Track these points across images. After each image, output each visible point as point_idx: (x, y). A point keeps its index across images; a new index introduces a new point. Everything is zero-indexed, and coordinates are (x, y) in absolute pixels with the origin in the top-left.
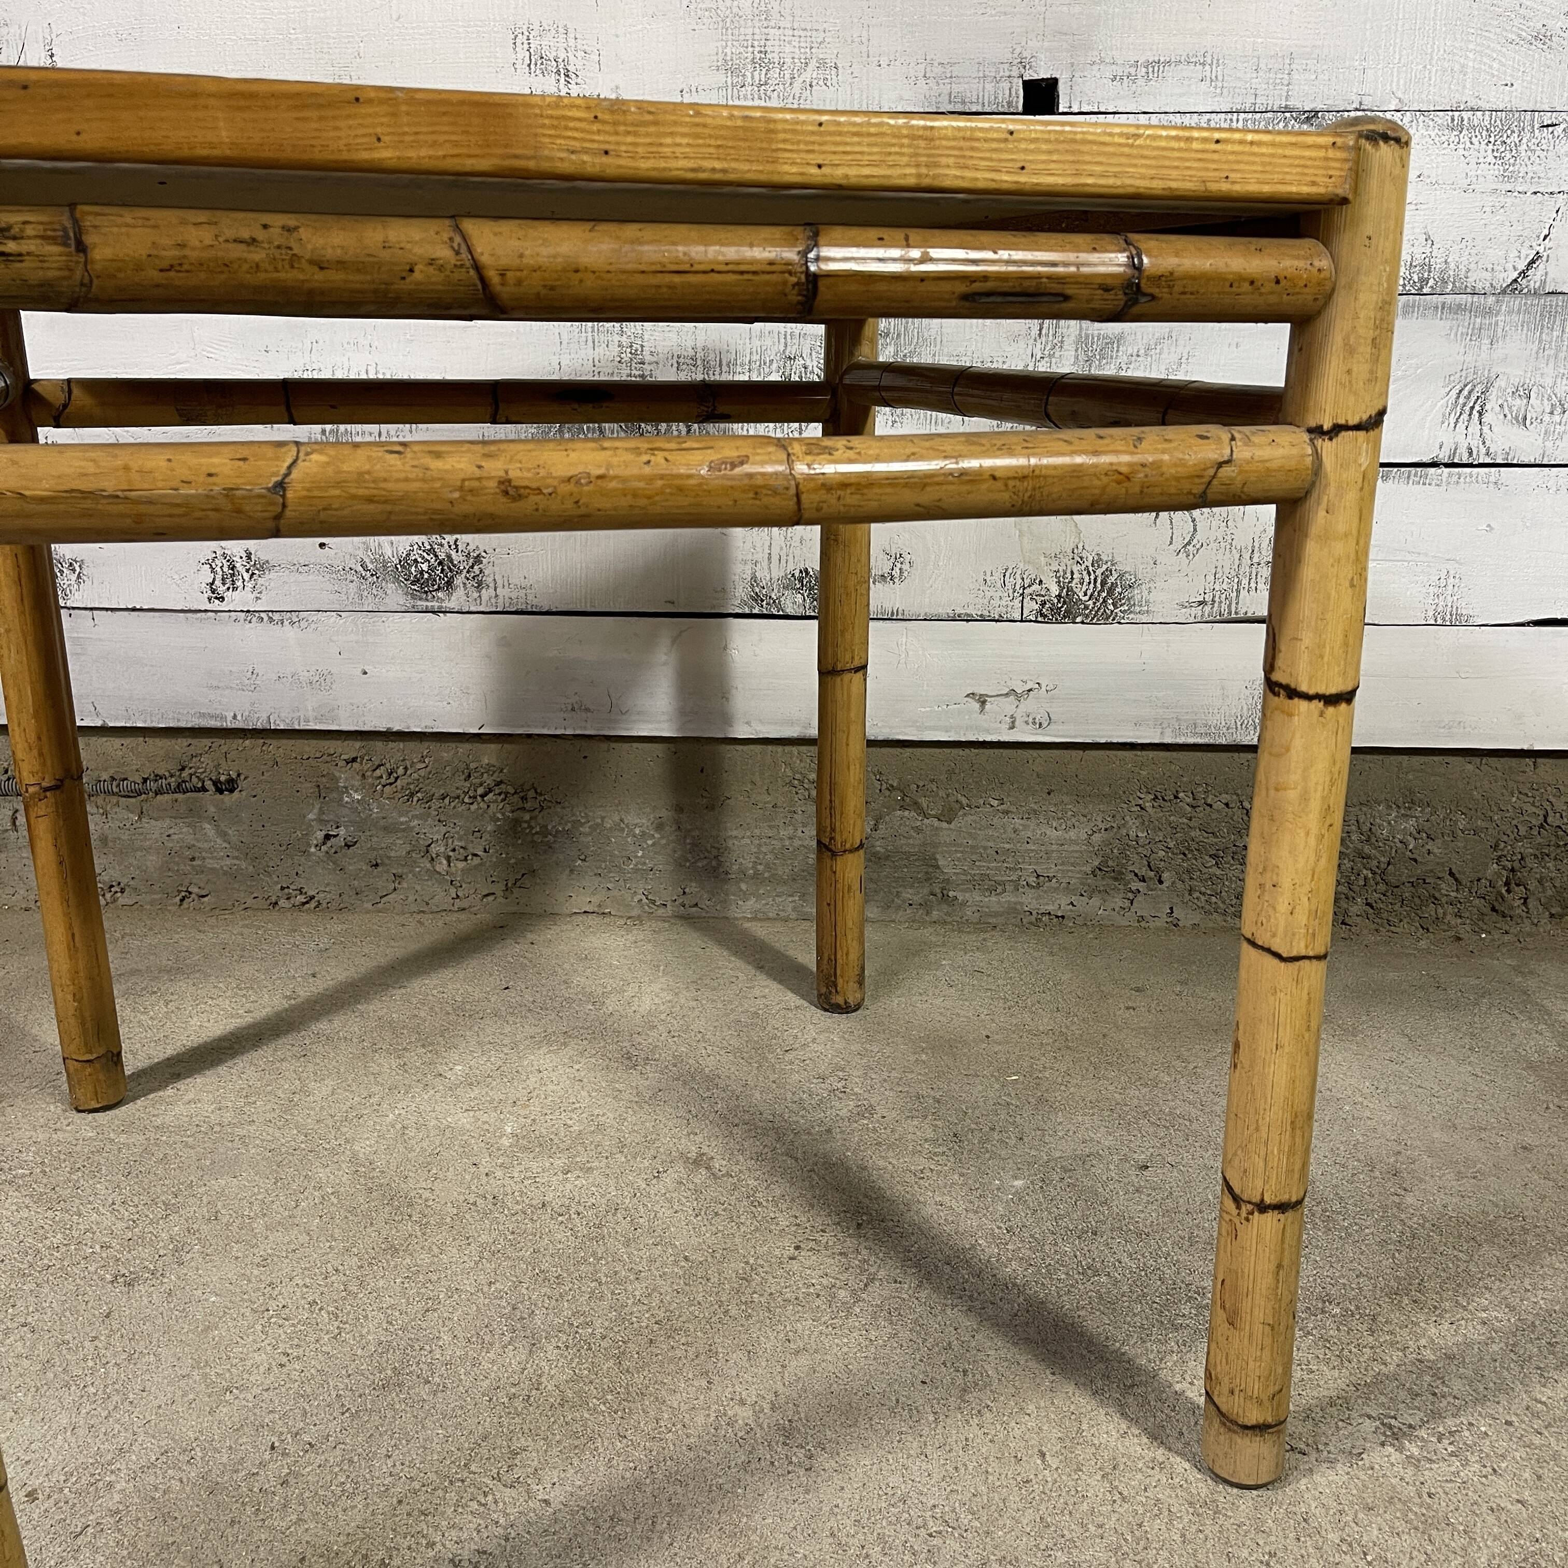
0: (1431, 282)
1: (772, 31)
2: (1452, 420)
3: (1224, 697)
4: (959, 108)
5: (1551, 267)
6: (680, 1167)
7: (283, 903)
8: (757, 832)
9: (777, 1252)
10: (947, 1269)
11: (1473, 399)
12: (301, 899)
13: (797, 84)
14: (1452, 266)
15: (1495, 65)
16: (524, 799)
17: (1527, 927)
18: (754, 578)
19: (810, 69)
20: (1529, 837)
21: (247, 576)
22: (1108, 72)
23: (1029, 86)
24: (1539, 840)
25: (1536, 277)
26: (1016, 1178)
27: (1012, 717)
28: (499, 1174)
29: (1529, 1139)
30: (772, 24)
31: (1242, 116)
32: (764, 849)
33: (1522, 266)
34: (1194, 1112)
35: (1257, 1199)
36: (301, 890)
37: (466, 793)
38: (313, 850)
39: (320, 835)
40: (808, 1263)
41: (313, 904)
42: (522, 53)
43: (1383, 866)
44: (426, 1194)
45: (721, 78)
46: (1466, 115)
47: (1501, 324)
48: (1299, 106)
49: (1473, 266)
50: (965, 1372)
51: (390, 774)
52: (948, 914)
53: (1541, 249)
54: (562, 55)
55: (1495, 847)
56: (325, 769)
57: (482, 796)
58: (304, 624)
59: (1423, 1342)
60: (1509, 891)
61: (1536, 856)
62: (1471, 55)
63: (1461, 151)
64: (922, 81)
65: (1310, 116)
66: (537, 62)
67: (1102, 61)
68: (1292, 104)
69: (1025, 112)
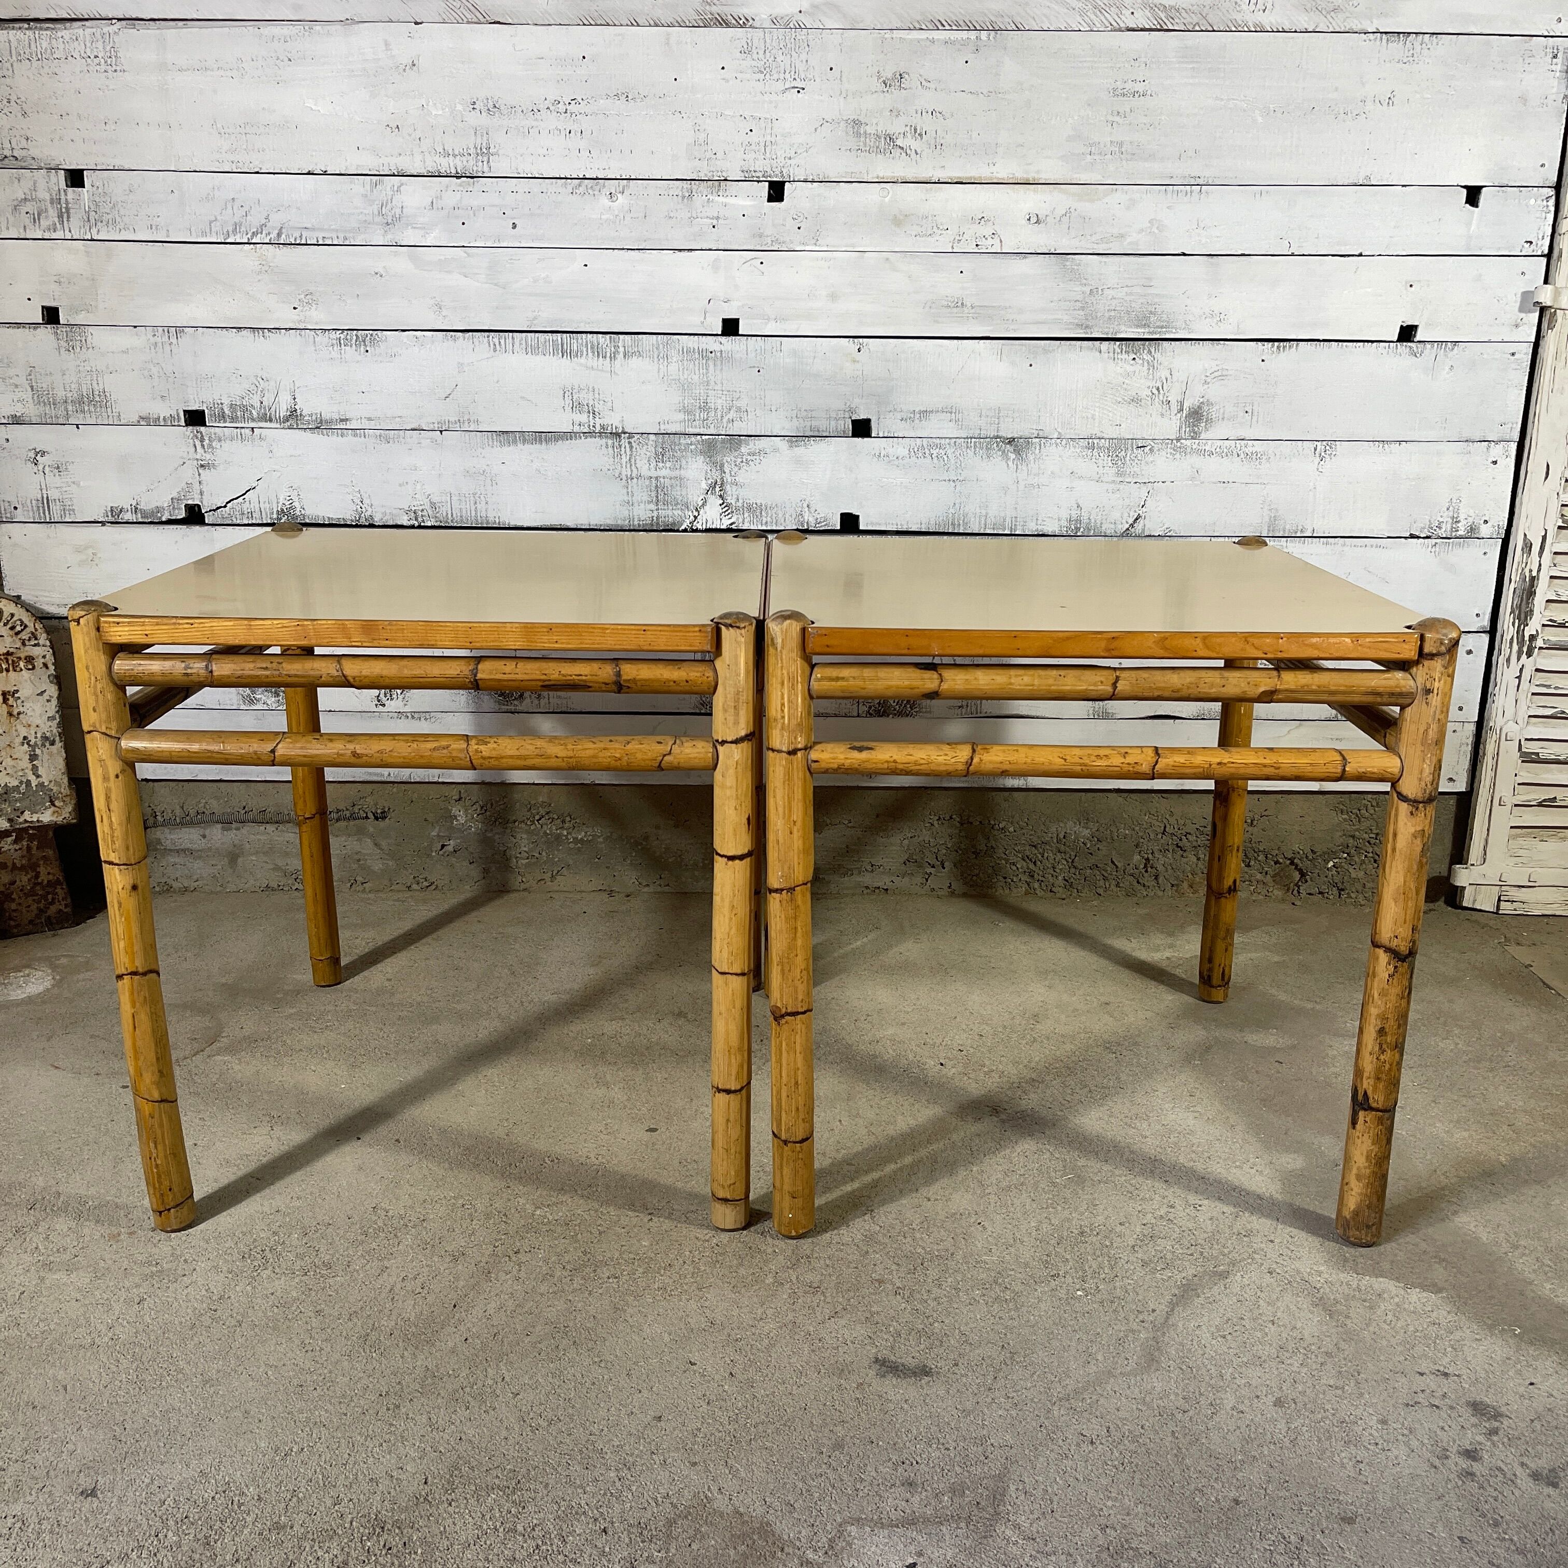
0: (1082, 530)
1: (710, 392)
4: (816, 434)
5: (1147, 522)
7: (415, 886)
12: (426, 884)
13: (725, 420)
14: (1093, 521)
16: (563, 822)
17: (1157, 892)
19: (732, 412)
20: (1156, 839)
21: (399, 692)
22: (899, 416)
23: (854, 422)
24: (1162, 841)
25: (1139, 527)
30: (711, 387)
31: (973, 440)
33: (1131, 521)
36: (425, 879)
37: (528, 819)
38: (434, 854)
39: (438, 845)
41: (433, 887)
42: (568, 401)
45: (681, 416)
46: (1096, 441)
48: (1004, 435)
49: (1104, 521)
51: (482, 808)
53: (1141, 512)
54: (591, 403)
55: (1137, 846)
56: (442, 805)
57: (538, 821)
58: (433, 720)
60: (1146, 871)
61: (1160, 851)
62: (1096, 410)
63: (1094, 460)
64: (795, 420)
65: (1011, 441)
66: (577, 406)
67: (895, 410)
68: (1000, 434)
69: (852, 437)
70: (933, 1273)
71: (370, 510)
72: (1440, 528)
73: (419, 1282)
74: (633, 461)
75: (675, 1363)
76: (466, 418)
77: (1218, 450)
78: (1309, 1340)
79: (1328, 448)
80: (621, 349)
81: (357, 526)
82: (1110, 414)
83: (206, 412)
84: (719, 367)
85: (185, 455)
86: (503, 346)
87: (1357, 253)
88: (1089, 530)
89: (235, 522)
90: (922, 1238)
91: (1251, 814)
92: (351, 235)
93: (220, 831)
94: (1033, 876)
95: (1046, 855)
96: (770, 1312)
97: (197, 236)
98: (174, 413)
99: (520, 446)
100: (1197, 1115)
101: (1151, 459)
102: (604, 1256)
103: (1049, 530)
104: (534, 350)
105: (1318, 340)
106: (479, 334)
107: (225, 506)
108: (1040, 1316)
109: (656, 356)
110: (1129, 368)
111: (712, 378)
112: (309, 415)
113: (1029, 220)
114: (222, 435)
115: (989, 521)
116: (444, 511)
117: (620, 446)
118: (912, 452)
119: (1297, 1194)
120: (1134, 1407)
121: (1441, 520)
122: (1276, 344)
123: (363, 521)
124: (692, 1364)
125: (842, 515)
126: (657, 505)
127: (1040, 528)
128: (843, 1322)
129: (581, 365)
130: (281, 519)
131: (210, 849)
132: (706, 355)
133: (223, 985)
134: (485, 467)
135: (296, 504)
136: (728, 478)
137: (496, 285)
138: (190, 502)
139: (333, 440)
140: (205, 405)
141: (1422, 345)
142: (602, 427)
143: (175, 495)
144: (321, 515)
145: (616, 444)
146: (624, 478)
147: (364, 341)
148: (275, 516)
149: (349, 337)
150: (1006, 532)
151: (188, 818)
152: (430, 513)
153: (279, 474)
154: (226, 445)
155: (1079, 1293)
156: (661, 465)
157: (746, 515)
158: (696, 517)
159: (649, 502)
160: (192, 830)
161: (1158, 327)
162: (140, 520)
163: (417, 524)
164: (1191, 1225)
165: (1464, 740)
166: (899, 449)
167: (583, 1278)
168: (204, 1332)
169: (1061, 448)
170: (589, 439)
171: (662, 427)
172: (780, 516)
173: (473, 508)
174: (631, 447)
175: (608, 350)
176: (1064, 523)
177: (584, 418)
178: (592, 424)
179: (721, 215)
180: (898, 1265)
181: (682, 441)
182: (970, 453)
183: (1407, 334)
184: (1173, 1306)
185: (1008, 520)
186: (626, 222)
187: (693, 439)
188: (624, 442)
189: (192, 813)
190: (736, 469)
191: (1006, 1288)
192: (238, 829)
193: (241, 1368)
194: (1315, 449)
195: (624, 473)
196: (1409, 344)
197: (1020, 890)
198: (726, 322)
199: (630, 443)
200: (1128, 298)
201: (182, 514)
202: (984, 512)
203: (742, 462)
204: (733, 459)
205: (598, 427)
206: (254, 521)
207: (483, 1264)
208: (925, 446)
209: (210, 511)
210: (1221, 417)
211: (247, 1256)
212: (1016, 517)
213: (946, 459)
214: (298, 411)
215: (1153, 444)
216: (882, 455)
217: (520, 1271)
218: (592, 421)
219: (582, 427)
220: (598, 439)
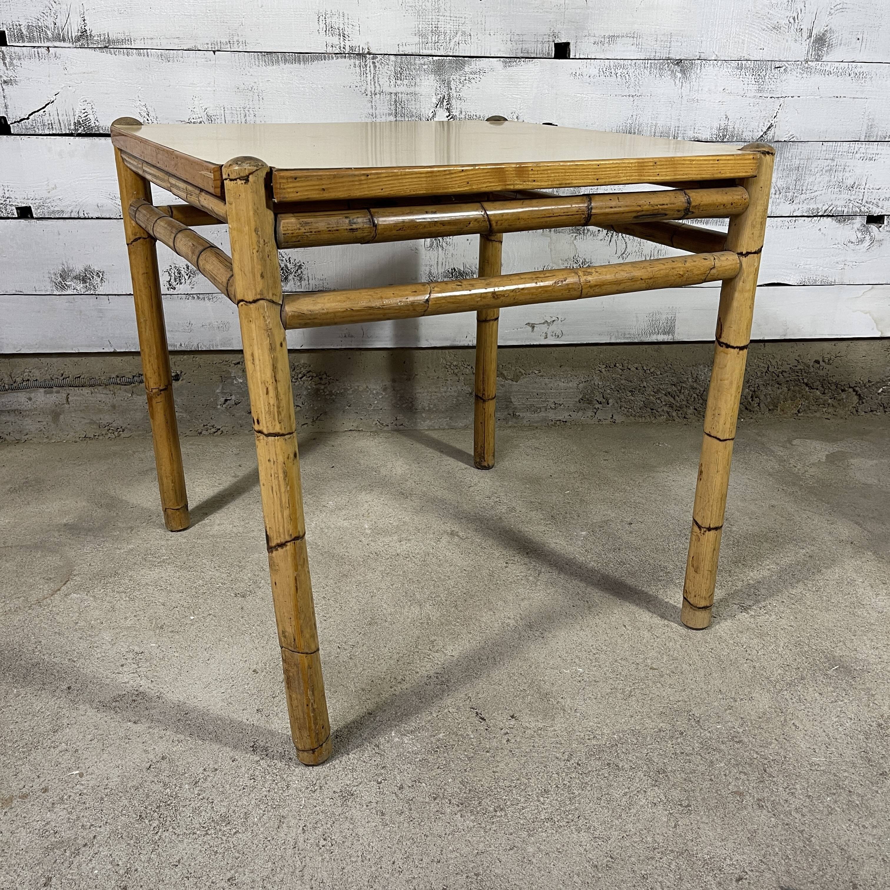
0: (728, 136)
1: (440, 18)
3: (637, 321)
4: (526, 55)
5: (777, 130)
6: (445, 536)
7: (204, 432)
8: (430, 390)
9: (499, 565)
10: (567, 566)
12: (213, 430)
13: (452, 43)
14: (736, 129)
16: (321, 379)
17: (760, 415)
18: (430, 273)
19: (458, 35)
20: (762, 377)
21: (187, 277)
22: (592, 40)
23: (557, 46)
24: (765, 378)
25: (770, 134)
26: (582, 531)
27: (546, 333)
28: (373, 544)
29: (774, 502)
30: (441, 14)
31: (650, 61)
32: (433, 398)
33: (765, 130)
34: (644, 501)
35: (708, 526)
36: (213, 426)
37: (293, 377)
38: (219, 407)
39: (223, 400)
40: (513, 568)
41: (219, 432)
42: (322, 25)
43: (701, 392)
44: (347, 554)
45: (416, 39)
46: (744, 62)
48: (674, 57)
49: (745, 130)
50: (587, 602)
52: (516, 423)
53: (773, 122)
54: (342, 26)
55: (747, 382)
56: (224, 368)
57: (301, 378)
58: (215, 299)
59: (749, 578)
60: (752, 400)
61: (764, 385)
62: (747, 35)
63: (741, 79)
64: (509, 43)
65: (679, 62)
66: (330, 29)
67: (589, 35)
68: (672, 56)
69: (555, 58)
70: (780, 780)
71: (155, 121)
73: (319, 832)
74: (376, 79)
76: (235, 40)
77: (835, 70)
82: (757, 40)
83: (6, 32)
88: (733, 136)
89: (37, 132)
91: (829, 356)
93: (43, 394)
94: (672, 407)
95: (683, 391)
99: (282, 65)
101: (785, 77)
102: (482, 786)
103: (703, 137)
107: (28, 118)
111: (442, 5)
112: (98, 36)
114: (21, 54)
115: (658, 130)
117: (366, 66)
118: (603, 72)
126: (396, 117)
127: (696, 135)
130: (78, 130)
131: (36, 409)
133: (65, 525)
134: (253, 84)
135: (91, 116)
136: (453, 93)
139: (120, 58)
140: (5, 26)
142: (351, 48)
145: (363, 64)
146: (369, 94)
148: (72, 127)
151: (15, 385)
153: (74, 90)
154: (25, 63)
156: (399, 82)
159: (390, 114)
160: (19, 394)
166: (592, 68)
167: (472, 814)
169: (718, 68)
170: (340, 60)
171: (401, 49)
173: (244, 120)
174: (375, 67)
176: (715, 131)
177: (335, 40)
178: (342, 46)
181: (417, 62)
182: (647, 72)
185: (672, 129)
187: (426, 59)
188: (369, 62)
189: (19, 380)
190: (461, 86)
192: (58, 392)
195: (369, 89)
197: (662, 417)
199: (374, 63)
202: (654, 122)
203: (465, 80)
204: (458, 77)
205: (347, 48)
206: (54, 132)
207: (374, 805)
208: (612, 66)
209: (15, 122)
210: (839, 42)
211: (144, 816)
212: (679, 127)
213: (627, 77)
214: (88, 32)
215: (787, 65)
216: (577, 74)
217: (411, 810)
218: (342, 43)
219: (334, 48)
220: (347, 60)
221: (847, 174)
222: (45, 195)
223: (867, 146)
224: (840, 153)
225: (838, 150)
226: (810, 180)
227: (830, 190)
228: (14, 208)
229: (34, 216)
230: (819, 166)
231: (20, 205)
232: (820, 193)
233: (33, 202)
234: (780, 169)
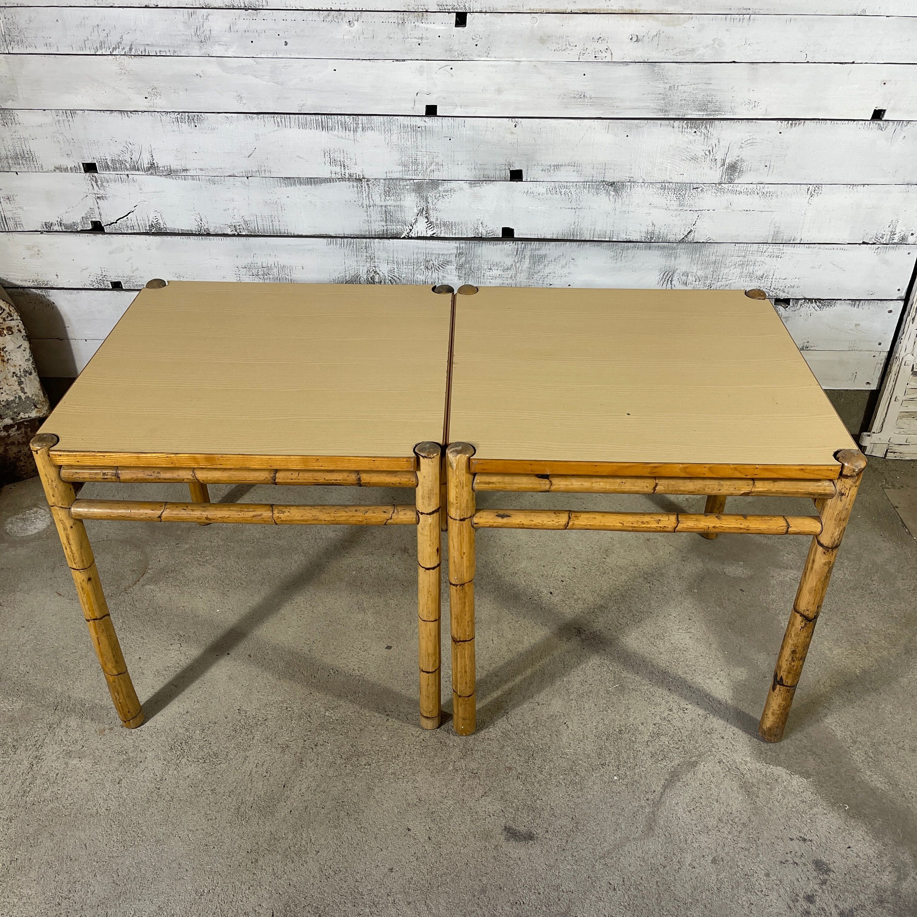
0: (654, 238)
1: (419, 153)
2: (661, 283)
4: (487, 179)
5: (696, 234)
11: (669, 276)
13: (428, 170)
14: (662, 233)
15: (678, 168)
19: (433, 165)
22: (540, 168)
23: (512, 172)
25: (690, 237)
30: (419, 150)
31: (588, 183)
33: (686, 234)
42: (327, 158)
45: (400, 168)
46: (667, 184)
47: (678, 253)
48: (608, 180)
49: (669, 234)
53: (692, 228)
54: (342, 159)
62: (669, 164)
63: (665, 196)
64: (473, 170)
65: (612, 184)
66: (333, 162)
67: (538, 164)
68: (605, 180)
69: (510, 181)
70: (538, 762)
71: (207, 225)
72: (883, 238)
73: (265, 768)
74: (370, 195)
75: (400, 829)
76: (263, 169)
77: (745, 190)
78: (735, 814)
79: (816, 189)
80: (360, 125)
81: (199, 235)
83: (97, 164)
84: (424, 137)
85: (87, 191)
86: (284, 123)
87: (851, 62)
88: (659, 239)
89: (123, 231)
90: (533, 735)
92: (178, 49)
96: (451, 791)
97: (77, 51)
98: (77, 165)
99: (298, 186)
100: (691, 635)
101: (702, 196)
102: (363, 748)
103: (633, 238)
104: (304, 126)
105: (819, 119)
106: (267, 115)
107: (116, 222)
108: (593, 795)
109: (383, 130)
110: (692, 138)
111: (420, 144)
112: (164, 167)
113: (631, 39)
114: (108, 178)
115: (596, 233)
116: (252, 226)
117: (362, 186)
118: (549, 191)
119: (740, 701)
120: (638, 863)
121: (884, 233)
122: (790, 122)
123: (203, 232)
124: (409, 830)
125: (503, 228)
126: (386, 222)
127: (628, 237)
128: (489, 799)
129: (335, 135)
130: (152, 230)
132: (415, 129)
134: (277, 199)
135: (160, 221)
136: (430, 205)
137: (276, 83)
138: (94, 220)
139: (180, 182)
140: (95, 160)
141: (887, 123)
142: (350, 175)
143: (84, 215)
144: (177, 228)
145: (359, 185)
146: (365, 206)
147: (193, 120)
148: (148, 228)
149: (183, 117)
150: (607, 239)
152: (244, 227)
153: (147, 203)
154: (112, 185)
155: (616, 778)
156: (388, 198)
157: (443, 228)
158: (411, 230)
159: (381, 221)
161: (713, 111)
162: (64, 230)
163: (236, 234)
164: (679, 725)
165: (879, 361)
166: (541, 189)
167: (352, 765)
168: (154, 806)
169: (645, 189)
170: (341, 182)
171: (388, 175)
172: (464, 229)
173: (271, 224)
174: (369, 187)
175: (352, 126)
176: (644, 235)
177: (338, 169)
178: (343, 173)
179: (424, 36)
180: (520, 756)
181: (401, 183)
182: (586, 191)
183: (878, 115)
184: (665, 787)
185: (608, 232)
186: (360, 41)
187: (408, 182)
188: (364, 184)
190: (436, 201)
191: (577, 774)
193: (174, 832)
194: (808, 190)
195: (365, 203)
196: (879, 122)
198: (428, 107)
199: (368, 184)
200: (694, 92)
201: (90, 227)
202: (593, 228)
203: (440, 196)
204: (434, 194)
205: (347, 174)
206: (135, 231)
207: (298, 754)
208: (557, 187)
209: (107, 225)
210: (749, 169)
211: (173, 748)
212: (613, 231)
213: (570, 195)
214: (155, 164)
215: (703, 187)
216: (529, 192)
217: (318, 759)
218: (343, 171)
219: (337, 175)
220: (347, 182)
221: (757, 268)
222: (131, 274)
223: (774, 247)
224: (751, 252)
225: (749, 249)
226: (725, 272)
227: (742, 279)
228: (109, 282)
229: (124, 288)
230: (733, 261)
231: (114, 281)
232: (734, 281)
233: (122, 278)
234: (699, 263)
